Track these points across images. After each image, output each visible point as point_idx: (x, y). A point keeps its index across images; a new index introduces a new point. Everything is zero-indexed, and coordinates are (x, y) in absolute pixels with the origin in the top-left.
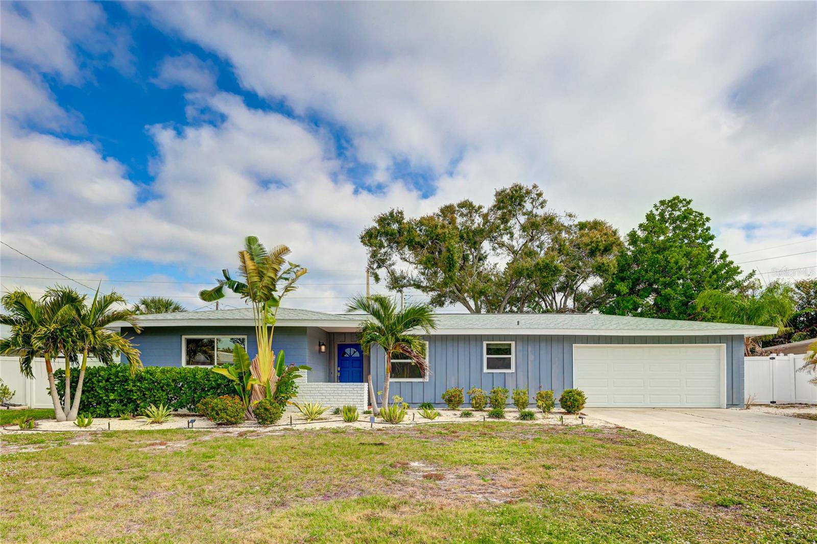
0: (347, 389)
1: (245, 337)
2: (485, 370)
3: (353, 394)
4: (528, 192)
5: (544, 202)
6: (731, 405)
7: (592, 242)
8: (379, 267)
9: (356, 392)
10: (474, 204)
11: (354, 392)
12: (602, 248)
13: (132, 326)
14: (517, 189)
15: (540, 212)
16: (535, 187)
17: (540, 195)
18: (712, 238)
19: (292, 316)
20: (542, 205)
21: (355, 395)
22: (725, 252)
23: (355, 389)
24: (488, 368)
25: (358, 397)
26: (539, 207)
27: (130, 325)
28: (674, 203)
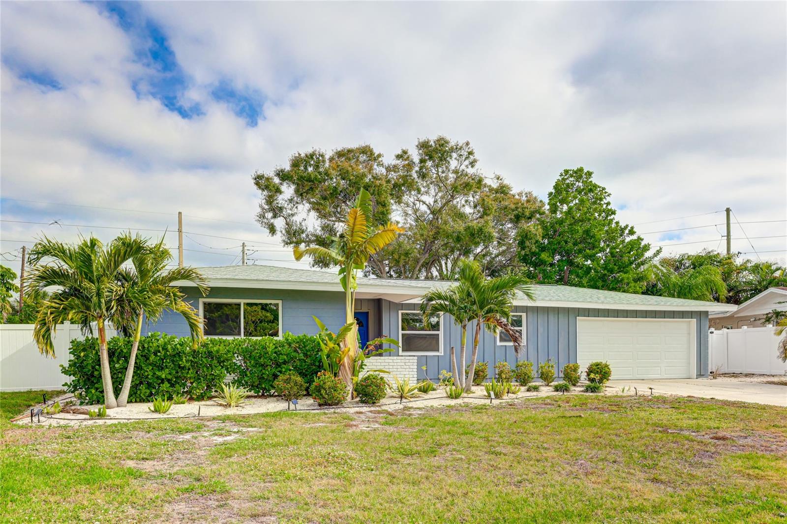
0: (398, 364)
1: (280, 302)
2: (499, 343)
3: (404, 370)
4: (457, 149)
5: (475, 161)
6: (700, 375)
7: (517, 208)
8: (275, 217)
9: (408, 367)
10: (375, 151)
11: (405, 367)
12: (527, 214)
13: (197, 286)
14: (442, 142)
15: (470, 171)
16: (467, 144)
17: (471, 153)
18: (614, 213)
19: (283, 277)
20: (472, 164)
21: (407, 370)
22: (632, 228)
23: (407, 364)
24: (500, 341)
25: (410, 373)
26: (470, 166)
27: (194, 285)
28: (578, 174)
